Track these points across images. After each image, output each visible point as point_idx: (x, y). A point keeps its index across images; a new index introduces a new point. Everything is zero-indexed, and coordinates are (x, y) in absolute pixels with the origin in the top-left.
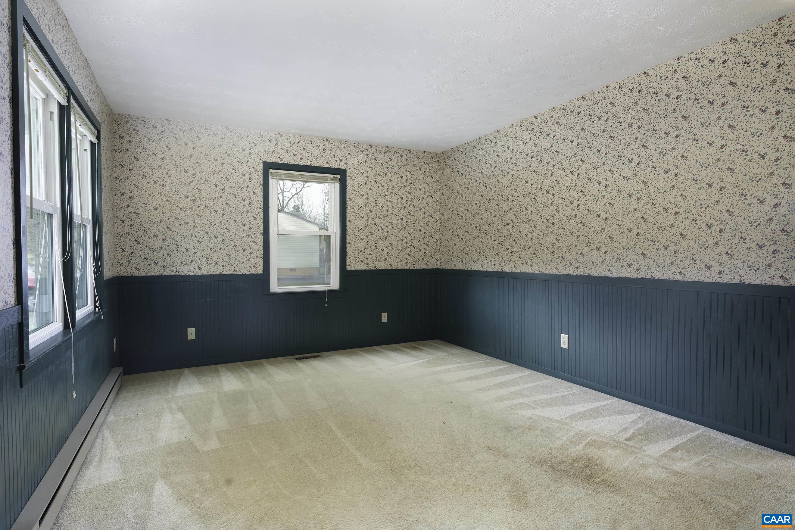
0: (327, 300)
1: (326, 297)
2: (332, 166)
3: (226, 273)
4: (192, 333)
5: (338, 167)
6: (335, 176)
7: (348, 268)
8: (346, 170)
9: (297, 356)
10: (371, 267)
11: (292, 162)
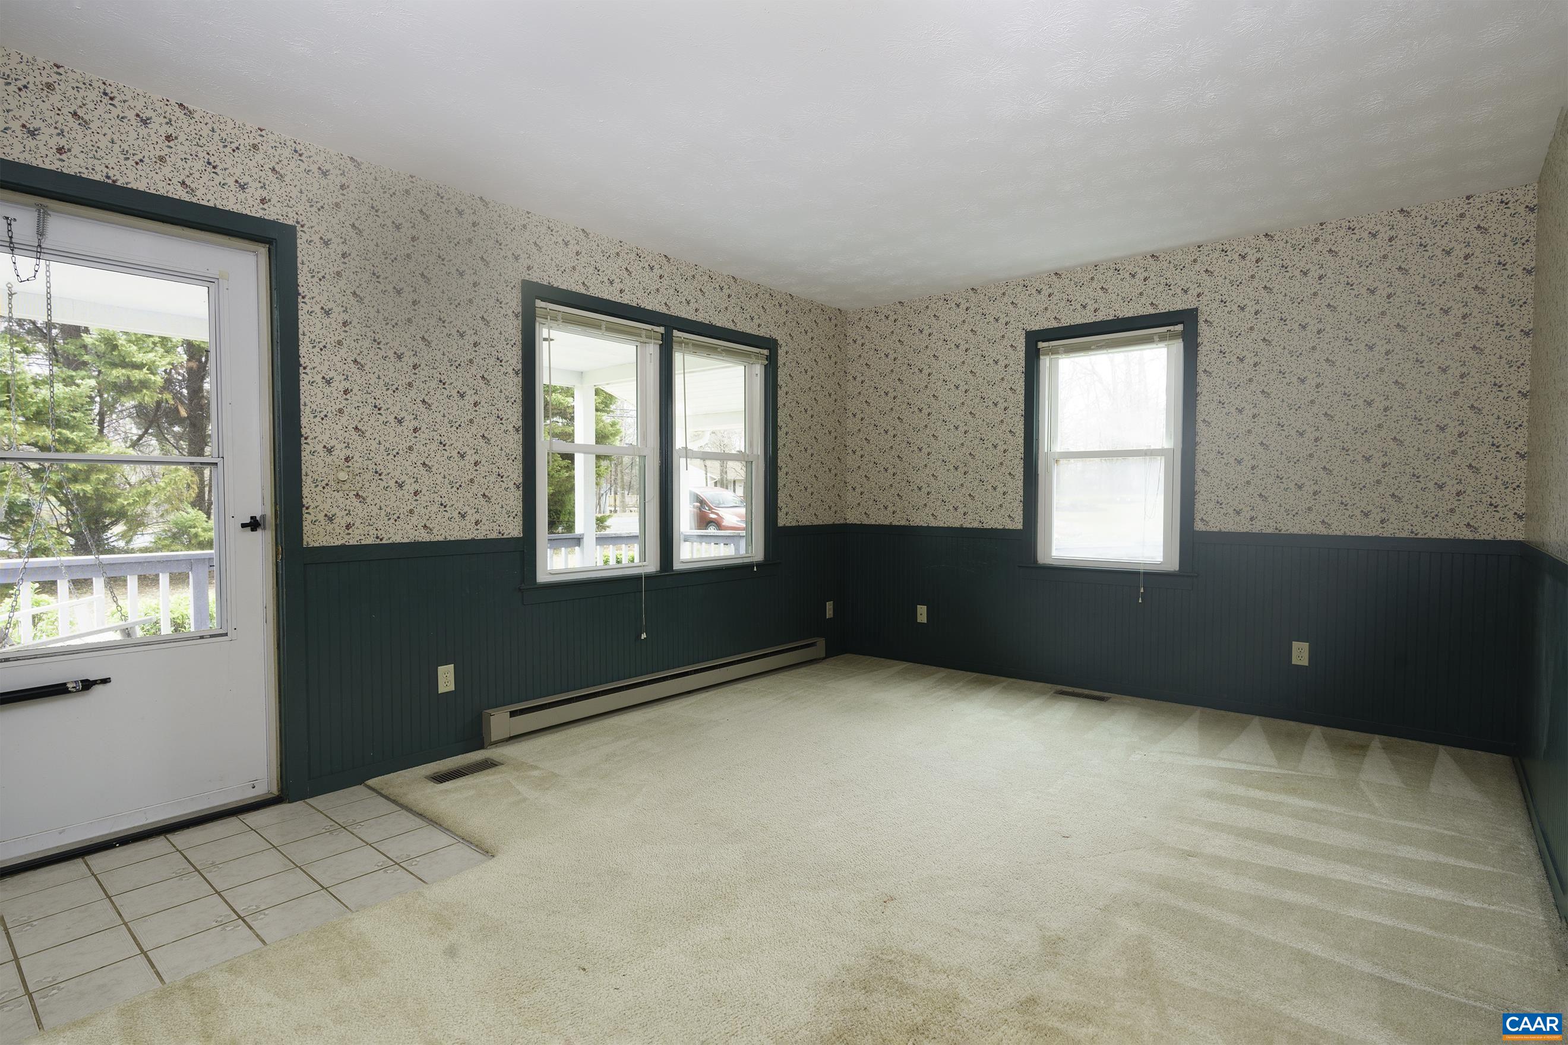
0: (1142, 591)
1: (1141, 584)
2: (1164, 307)
3: (969, 526)
4: (922, 613)
5: (1179, 306)
6: (1171, 328)
7: (1199, 526)
8: (1196, 309)
9: (1059, 687)
10: (1261, 526)
11: (1079, 321)
